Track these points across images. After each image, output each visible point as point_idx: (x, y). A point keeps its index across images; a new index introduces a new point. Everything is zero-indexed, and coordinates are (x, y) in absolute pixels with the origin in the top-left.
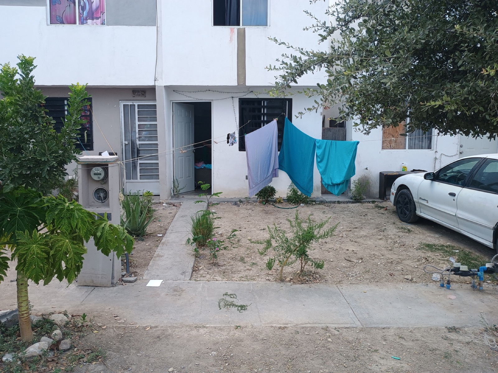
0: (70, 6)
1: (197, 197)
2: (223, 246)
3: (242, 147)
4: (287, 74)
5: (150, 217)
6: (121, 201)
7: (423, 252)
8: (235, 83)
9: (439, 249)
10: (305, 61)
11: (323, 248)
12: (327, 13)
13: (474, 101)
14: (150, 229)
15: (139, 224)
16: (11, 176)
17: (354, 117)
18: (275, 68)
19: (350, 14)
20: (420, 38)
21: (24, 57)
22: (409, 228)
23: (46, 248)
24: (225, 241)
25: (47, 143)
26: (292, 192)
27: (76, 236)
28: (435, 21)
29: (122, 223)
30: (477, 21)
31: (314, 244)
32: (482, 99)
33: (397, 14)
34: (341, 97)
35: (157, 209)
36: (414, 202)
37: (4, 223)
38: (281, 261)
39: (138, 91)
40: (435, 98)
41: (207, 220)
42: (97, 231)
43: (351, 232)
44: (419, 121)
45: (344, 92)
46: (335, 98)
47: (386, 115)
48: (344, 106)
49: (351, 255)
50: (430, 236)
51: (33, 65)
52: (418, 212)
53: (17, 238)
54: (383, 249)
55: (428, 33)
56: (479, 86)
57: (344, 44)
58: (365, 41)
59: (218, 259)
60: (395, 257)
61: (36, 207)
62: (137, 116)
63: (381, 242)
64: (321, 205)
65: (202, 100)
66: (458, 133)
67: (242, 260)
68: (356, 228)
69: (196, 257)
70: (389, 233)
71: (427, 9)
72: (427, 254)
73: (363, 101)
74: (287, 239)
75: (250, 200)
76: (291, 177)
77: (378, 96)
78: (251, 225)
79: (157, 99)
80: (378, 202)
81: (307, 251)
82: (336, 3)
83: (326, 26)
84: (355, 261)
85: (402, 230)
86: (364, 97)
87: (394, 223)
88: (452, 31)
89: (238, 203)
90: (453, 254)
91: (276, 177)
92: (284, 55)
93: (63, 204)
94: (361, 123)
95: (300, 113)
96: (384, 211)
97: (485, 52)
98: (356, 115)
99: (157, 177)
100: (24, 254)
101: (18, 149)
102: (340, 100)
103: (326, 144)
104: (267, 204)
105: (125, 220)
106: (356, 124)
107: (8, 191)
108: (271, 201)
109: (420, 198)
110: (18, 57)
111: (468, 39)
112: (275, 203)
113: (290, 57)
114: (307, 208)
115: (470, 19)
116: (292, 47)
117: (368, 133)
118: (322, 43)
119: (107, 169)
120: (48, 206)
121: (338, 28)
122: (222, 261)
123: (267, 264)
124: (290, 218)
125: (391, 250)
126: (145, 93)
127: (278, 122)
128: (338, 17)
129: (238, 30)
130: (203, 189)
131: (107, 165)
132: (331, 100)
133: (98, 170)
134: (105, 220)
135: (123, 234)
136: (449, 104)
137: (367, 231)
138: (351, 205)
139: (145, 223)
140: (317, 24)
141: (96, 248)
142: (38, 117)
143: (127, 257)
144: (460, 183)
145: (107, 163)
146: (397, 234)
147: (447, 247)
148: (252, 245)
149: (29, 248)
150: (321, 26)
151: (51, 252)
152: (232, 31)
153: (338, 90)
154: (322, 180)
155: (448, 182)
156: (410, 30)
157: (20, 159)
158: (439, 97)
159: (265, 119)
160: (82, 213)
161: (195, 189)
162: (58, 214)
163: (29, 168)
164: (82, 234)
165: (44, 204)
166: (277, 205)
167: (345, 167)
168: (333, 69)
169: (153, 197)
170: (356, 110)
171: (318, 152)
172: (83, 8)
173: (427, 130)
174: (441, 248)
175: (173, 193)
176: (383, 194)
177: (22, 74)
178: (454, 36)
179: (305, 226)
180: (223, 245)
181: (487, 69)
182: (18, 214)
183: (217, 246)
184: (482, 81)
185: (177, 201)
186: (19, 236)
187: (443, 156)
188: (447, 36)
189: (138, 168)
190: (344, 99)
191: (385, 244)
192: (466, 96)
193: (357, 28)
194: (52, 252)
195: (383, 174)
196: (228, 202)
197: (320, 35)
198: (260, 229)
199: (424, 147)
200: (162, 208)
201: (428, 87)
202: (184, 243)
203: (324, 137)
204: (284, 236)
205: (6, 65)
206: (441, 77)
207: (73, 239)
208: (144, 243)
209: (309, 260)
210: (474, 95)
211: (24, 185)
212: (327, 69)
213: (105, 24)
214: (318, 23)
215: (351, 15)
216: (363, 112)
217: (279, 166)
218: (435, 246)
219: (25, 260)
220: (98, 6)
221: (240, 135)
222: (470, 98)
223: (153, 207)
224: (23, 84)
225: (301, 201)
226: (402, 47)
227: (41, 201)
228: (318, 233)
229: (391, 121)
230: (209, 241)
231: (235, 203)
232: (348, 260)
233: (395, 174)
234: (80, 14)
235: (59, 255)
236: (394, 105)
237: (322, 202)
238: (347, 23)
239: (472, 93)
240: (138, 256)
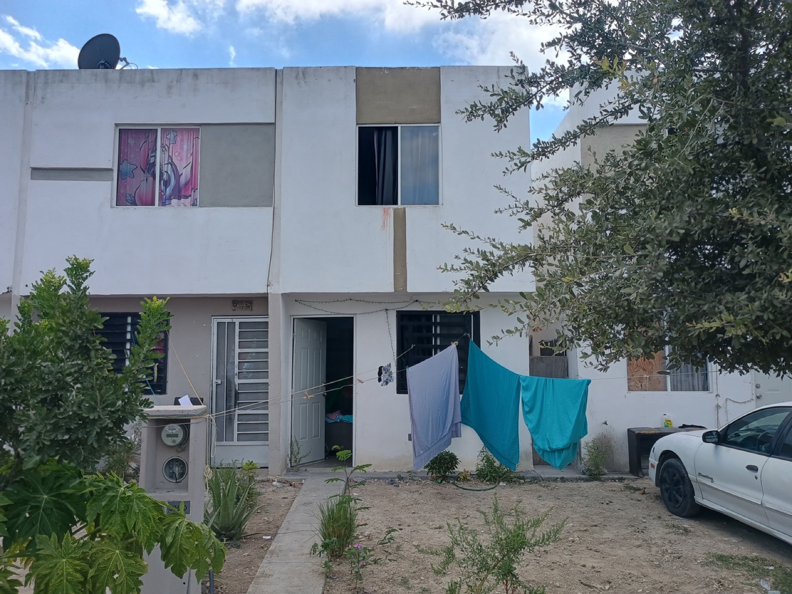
0: (147, 180)
1: (329, 470)
2: (372, 558)
3: (402, 388)
4: (471, 278)
5: (252, 506)
6: (206, 479)
7: (713, 570)
8: (391, 289)
9: (740, 565)
10: (500, 257)
11: (541, 563)
12: (531, 191)
13: (773, 321)
14: (249, 527)
15: (233, 518)
16: (38, 443)
17: (581, 342)
18: (452, 268)
19: (565, 189)
20: (676, 227)
21: (76, 259)
22: (685, 526)
23: (83, 564)
24: (375, 548)
25: (100, 390)
26: (484, 461)
27: (131, 543)
28: (697, 201)
29: (207, 517)
30: (762, 201)
31: (525, 555)
32: (786, 318)
33: (637, 190)
34: (560, 313)
35: (264, 490)
36: (690, 481)
37: (20, 522)
38: (471, 587)
39: (242, 302)
40: (709, 315)
41: (345, 511)
42: (166, 535)
43: (587, 534)
44: (686, 350)
45: (563, 306)
46: (550, 315)
47: (633, 341)
48: (565, 328)
49: (591, 574)
50: (722, 540)
51: (88, 271)
52: (699, 499)
53: (38, 547)
54: (645, 564)
55: (687, 219)
56: (778, 299)
57: (557, 232)
58: (591, 231)
59: (364, 581)
60: (666, 579)
61: (71, 494)
62: (237, 340)
63: (640, 552)
64: (534, 485)
65: (339, 314)
66: (752, 368)
67: (405, 582)
68: (596, 526)
69: (328, 578)
70: (653, 534)
71: (683, 184)
72: (721, 574)
73: (594, 319)
74: (481, 546)
75: (416, 475)
76: (482, 438)
77: (617, 311)
78: (418, 520)
79: (269, 314)
80: (629, 479)
81: (515, 569)
82: (542, 175)
83: (530, 206)
84: (599, 586)
85: (674, 529)
86: (595, 313)
87: (660, 518)
88: (725, 215)
89: (396, 480)
90: (765, 574)
91: (457, 436)
92: (468, 249)
93: (115, 489)
94: (593, 353)
95: (494, 337)
96: (641, 496)
97: (781, 246)
98: (584, 340)
99: (265, 437)
100: (46, 575)
101: (54, 401)
102: (558, 319)
103: (537, 382)
104: (444, 482)
105: (210, 511)
106: (585, 355)
107: (31, 467)
108: (451, 477)
109: (700, 474)
110: (66, 259)
111: (752, 227)
112: (457, 480)
113: (476, 252)
114: (511, 489)
115: (751, 198)
116: (478, 237)
117: (605, 369)
118: (523, 231)
119: (188, 426)
120: (91, 492)
121: (548, 210)
122: (371, 584)
123: (447, 591)
124: (483, 509)
125: (658, 566)
126: (251, 304)
127: (458, 347)
128: (547, 194)
129: (395, 210)
130: (340, 459)
131: (189, 420)
132: (544, 319)
133: (175, 429)
134: (181, 515)
135: (209, 539)
136: (733, 326)
137: (615, 531)
138: (584, 485)
139: (244, 517)
140: (516, 205)
141: (164, 563)
142: (89, 350)
143: (212, 577)
144: (763, 449)
145: (189, 418)
146: (665, 536)
147: (753, 560)
148: (421, 556)
149: (56, 565)
150: (521, 206)
151: (90, 571)
152: (386, 212)
153: (554, 304)
154: (533, 442)
155: (743, 447)
156: (660, 213)
157: (55, 416)
158: (716, 314)
159: (438, 343)
160: (145, 504)
161: (325, 457)
162: (106, 505)
163: (68, 431)
164: (142, 539)
165: (85, 489)
166: (461, 484)
167: (571, 422)
168: (544, 270)
169: (257, 471)
170: (583, 333)
171: (524, 395)
172: (167, 183)
173: (701, 364)
174: (743, 562)
175: (289, 464)
176: (637, 467)
177: (71, 284)
178: (729, 222)
179: (509, 523)
180: (373, 555)
181: (787, 274)
182: (43, 505)
183: (362, 558)
184: (780, 291)
185: (296, 478)
186: (41, 543)
187: (728, 401)
188: (718, 223)
189: (236, 423)
190: (563, 315)
191: (647, 555)
192: (759, 314)
193: (578, 213)
194: (91, 573)
195: (633, 432)
196: (379, 479)
197: (520, 219)
198: (434, 526)
199: (696, 388)
200: (271, 489)
201: (695, 299)
202: (307, 551)
203: (532, 373)
204: (474, 540)
205: (50, 272)
206: (714, 282)
207: (128, 548)
208: (241, 551)
209: (520, 585)
210: (771, 312)
211: (57, 458)
212: (533, 269)
213: (197, 205)
214: (517, 203)
215: (566, 191)
216: (595, 335)
217: (462, 419)
218: (732, 559)
219: (47, 585)
220: (188, 180)
221: (398, 369)
222: (765, 317)
223: (258, 488)
224: (73, 301)
225: (500, 477)
226: (649, 240)
227: (81, 482)
228: (533, 536)
229: (642, 351)
230: (349, 549)
231: (392, 481)
232: (586, 585)
233: (653, 432)
234: (162, 191)
235: (103, 576)
236: (645, 326)
237: (535, 480)
238: (561, 202)
239: (767, 309)
240: (229, 575)
